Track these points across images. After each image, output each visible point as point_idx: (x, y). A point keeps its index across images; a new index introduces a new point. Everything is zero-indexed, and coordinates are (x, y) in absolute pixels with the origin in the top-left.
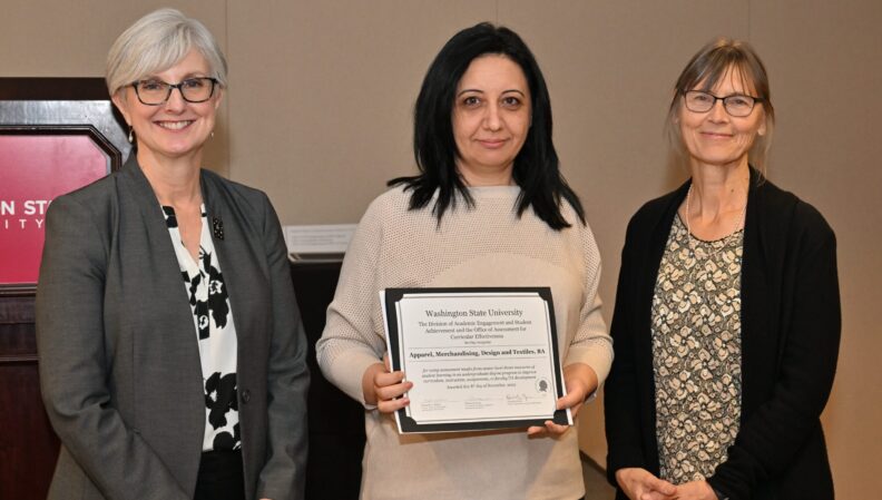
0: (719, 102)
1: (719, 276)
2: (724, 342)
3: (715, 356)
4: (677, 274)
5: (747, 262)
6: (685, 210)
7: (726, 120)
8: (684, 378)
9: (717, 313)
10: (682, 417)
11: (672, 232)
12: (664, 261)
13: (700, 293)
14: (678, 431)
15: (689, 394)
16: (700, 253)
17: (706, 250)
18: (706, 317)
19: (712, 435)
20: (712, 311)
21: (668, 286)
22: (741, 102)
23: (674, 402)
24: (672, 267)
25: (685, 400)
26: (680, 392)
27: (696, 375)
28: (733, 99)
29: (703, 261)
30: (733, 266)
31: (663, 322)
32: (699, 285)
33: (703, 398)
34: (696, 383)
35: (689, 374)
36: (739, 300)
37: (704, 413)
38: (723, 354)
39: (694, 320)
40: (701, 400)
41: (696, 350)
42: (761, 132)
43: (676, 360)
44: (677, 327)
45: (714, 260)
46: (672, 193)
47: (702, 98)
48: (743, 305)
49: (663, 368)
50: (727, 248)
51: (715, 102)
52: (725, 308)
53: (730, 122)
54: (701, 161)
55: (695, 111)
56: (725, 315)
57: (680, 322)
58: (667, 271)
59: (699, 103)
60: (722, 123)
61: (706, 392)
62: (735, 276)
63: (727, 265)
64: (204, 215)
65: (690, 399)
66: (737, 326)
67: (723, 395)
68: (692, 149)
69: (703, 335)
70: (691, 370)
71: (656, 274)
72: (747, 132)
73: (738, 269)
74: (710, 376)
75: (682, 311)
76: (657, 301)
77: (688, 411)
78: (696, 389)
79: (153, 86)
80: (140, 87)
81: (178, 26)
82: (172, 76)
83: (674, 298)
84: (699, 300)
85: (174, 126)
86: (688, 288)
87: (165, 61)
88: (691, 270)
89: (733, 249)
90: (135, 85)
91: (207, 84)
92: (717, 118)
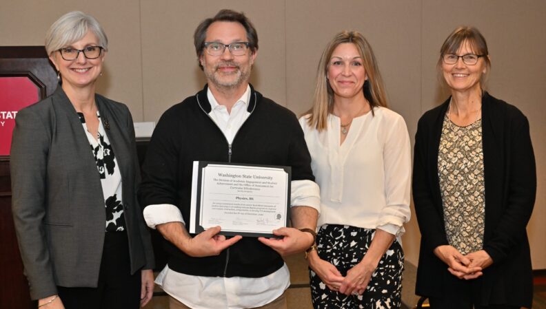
0: (460, 58)
1: (471, 143)
2: (475, 175)
3: (470, 183)
4: (449, 145)
5: (484, 134)
6: (450, 115)
8: (456, 196)
9: (471, 161)
10: (456, 215)
11: (444, 125)
12: (441, 139)
13: (462, 153)
14: (456, 222)
15: (460, 203)
17: (463, 131)
18: (466, 164)
19: (469, 223)
20: (469, 161)
21: (445, 151)
22: (471, 57)
23: (452, 208)
24: (446, 142)
25: (457, 206)
26: (455, 203)
27: (462, 194)
28: (468, 56)
29: (462, 137)
30: (478, 137)
31: (444, 169)
32: (461, 149)
34: (463, 198)
35: (459, 194)
36: (482, 154)
37: (465, 212)
38: (475, 181)
39: (460, 166)
40: (464, 206)
41: (462, 181)
43: (452, 187)
44: (451, 170)
45: (468, 135)
47: (452, 57)
48: (484, 156)
49: (445, 191)
50: (473, 129)
52: (475, 158)
53: (467, 67)
57: (453, 168)
58: (444, 144)
59: (451, 59)
62: (479, 142)
63: (475, 137)
64: (99, 117)
65: (460, 206)
66: (482, 166)
67: (475, 202)
69: (464, 173)
70: (459, 191)
71: (438, 146)
73: (481, 138)
74: (467, 194)
75: (454, 162)
76: (440, 159)
77: (460, 212)
78: (463, 201)
79: (69, 51)
80: (63, 52)
81: (82, 20)
82: (79, 45)
83: (449, 156)
84: (462, 156)
85: (80, 71)
86: (456, 151)
87: (75, 37)
88: (457, 141)
89: (477, 129)
90: (60, 50)
91: (97, 49)
92: (460, 66)
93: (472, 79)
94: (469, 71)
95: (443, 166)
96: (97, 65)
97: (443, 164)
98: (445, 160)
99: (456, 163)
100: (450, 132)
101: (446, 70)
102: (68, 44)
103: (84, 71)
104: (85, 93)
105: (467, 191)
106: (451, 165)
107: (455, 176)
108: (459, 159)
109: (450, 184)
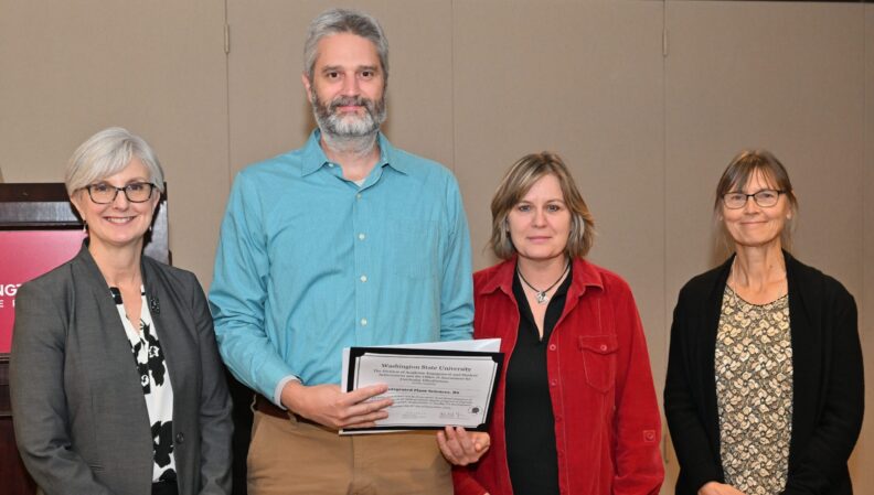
0: (751, 199)
1: (772, 331)
2: (779, 382)
3: (771, 394)
4: (735, 332)
6: (733, 282)
7: (758, 211)
8: (746, 413)
9: (773, 359)
10: (746, 443)
11: (724, 300)
12: (721, 322)
13: (757, 346)
14: (744, 454)
15: (752, 425)
16: (754, 314)
17: (759, 312)
18: (764, 363)
19: (770, 456)
20: (769, 359)
21: (728, 341)
22: (768, 196)
23: (739, 431)
24: (730, 327)
25: (748, 429)
26: (744, 423)
27: (756, 410)
28: (762, 194)
29: (757, 322)
30: (782, 323)
31: (727, 370)
32: (756, 340)
33: (762, 427)
34: (757, 416)
35: (750, 409)
36: (790, 349)
37: (764, 439)
38: (778, 392)
39: (753, 366)
40: (760, 429)
41: (755, 390)
42: (789, 216)
43: (739, 399)
44: (739, 373)
45: (766, 319)
46: (719, 268)
47: (738, 198)
49: (728, 406)
50: (775, 310)
51: (747, 199)
52: (780, 355)
53: (762, 211)
54: (743, 245)
55: (734, 209)
56: (779, 361)
57: (742, 369)
58: (726, 330)
59: (735, 201)
60: (756, 214)
61: (764, 422)
62: (786, 331)
63: (777, 323)
65: (752, 428)
66: (790, 369)
67: (779, 424)
68: (736, 237)
69: (761, 378)
70: (751, 405)
71: (716, 333)
72: (777, 218)
73: (787, 325)
74: (767, 410)
75: (743, 360)
76: (718, 353)
77: (751, 438)
78: (757, 420)
79: (103, 189)
80: (92, 190)
81: (124, 141)
82: (118, 181)
83: (736, 350)
84: (757, 351)
85: (118, 221)
86: (746, 341)
87: (112, 168)
88: (747, 328)
89: (781, 310)
90: (88, 188)
91: (147, 187)
92: (751, 210)
93: (772, 228)
94: (766, 216)
95: (724, 364)
96: (144, 213)
97: (725, 362)
98: (728, 354)
99: (746, 362)
100: (736, 313)
102: (100, 179)
103: (124, 221)
104: (124, 256)
105: (768, 406)
106: (739, 364)
107: (745, 381)
108: (752, 355)
109: (737, 395)
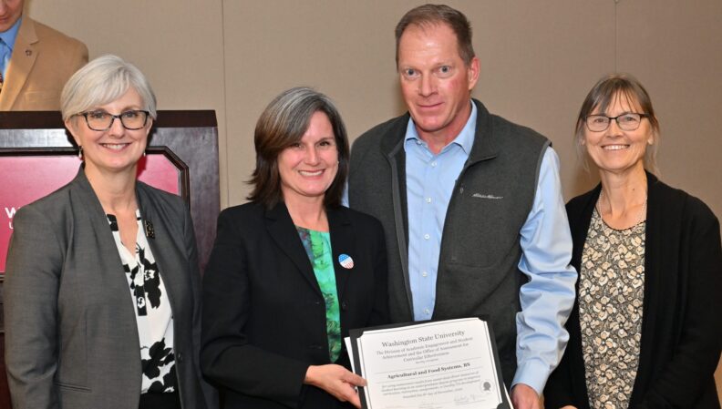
0: (613, 121)
1: (629, 256)
2: (635, 308)
3: (629, 319)
4: (596, 256)
5: (648, 244)
7: (620, 134)
8: (604, 337)
9: (629, 285)
10: (603, 368)
11: (592, 223)
12: (586, 246)
13: (615, 271)
14: (601, 379)
15: (609, 349)
16: (614, 239)
17: (618, 237)
18: (621, 289)
19: (628, 381)
20: (625, 284)
21: (590, 265)
22: (631, 119)
23: (597, 356)
24: (593, 251)
25: (605, 354)
26: (601, 348)
27: (614, 334)
28: (623, 117)
29: (616, 246)
30: (640, 248)
31: (587, 294)
32: (614, 265)
33: (620, 352)
34: (615, 341)
35: (608, 334)
37: (622, 364)
38: (635, 317)
39: (611, 291)
40: (619, 354)
41: (614, 315)
42: (650, 141)
43: (598, 323)
44: (598, 297)
45: (625, 244)
47: (600, 121)
49: (588, 329)
50: (633, 235)
51: (610, 122)
53: (625, 134)
54: (603, 169)
55: (595, 131)
57: (601, 293)
58: (589, 253)
59: (597, 124)
60: (618, 137)
61: (622, 347)
62: (642, 256)
63: (635, 248)
64: (139, 219)
65: (610, 353)
67: (637, 350)
69: (619, 303)
70: (609, 330)
72: (639, 140)
74: (626, 334)
75: (602, 284)
76: (582, 277)
77: (608, 363)
78: (615, 345)
79: (99, 116)
80: (89, 117)
82: (114, 108)
83: (595, 274)
84: (615, 276)
85: (114, 147)
86: (605, 266)
87: (108, 96)
88: (607, 252)
89: (639, 235)
90: (85, 114)
91: (142, 115)
92: (613, 133)
93: (635, 152)
94: (629, 139)
99: (605, 286)
100: (598, 236)
101: (591, 142)
102: (97, 106)
103: (119, 147)
105: (626, 331)
106: (598, 288)
107: (603, 305)
108: (610, 280)
109: (595, 318)
